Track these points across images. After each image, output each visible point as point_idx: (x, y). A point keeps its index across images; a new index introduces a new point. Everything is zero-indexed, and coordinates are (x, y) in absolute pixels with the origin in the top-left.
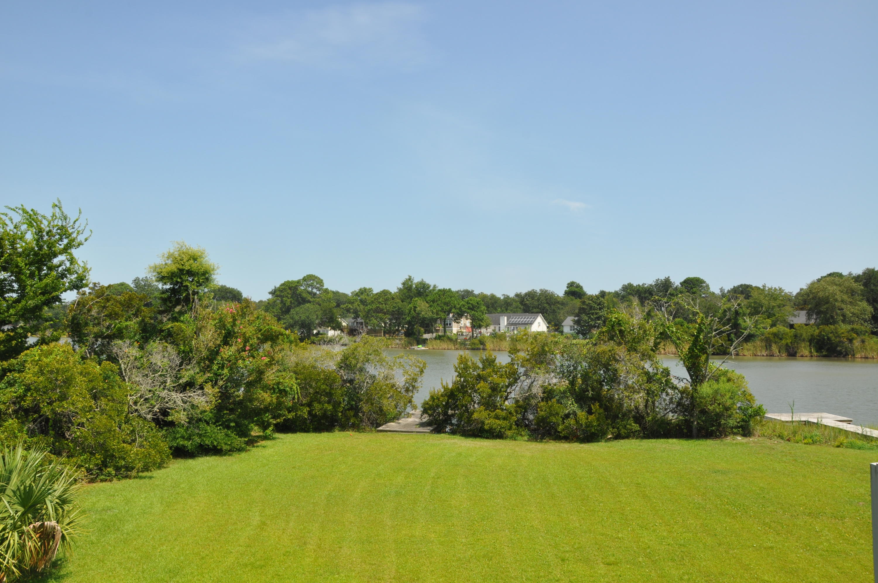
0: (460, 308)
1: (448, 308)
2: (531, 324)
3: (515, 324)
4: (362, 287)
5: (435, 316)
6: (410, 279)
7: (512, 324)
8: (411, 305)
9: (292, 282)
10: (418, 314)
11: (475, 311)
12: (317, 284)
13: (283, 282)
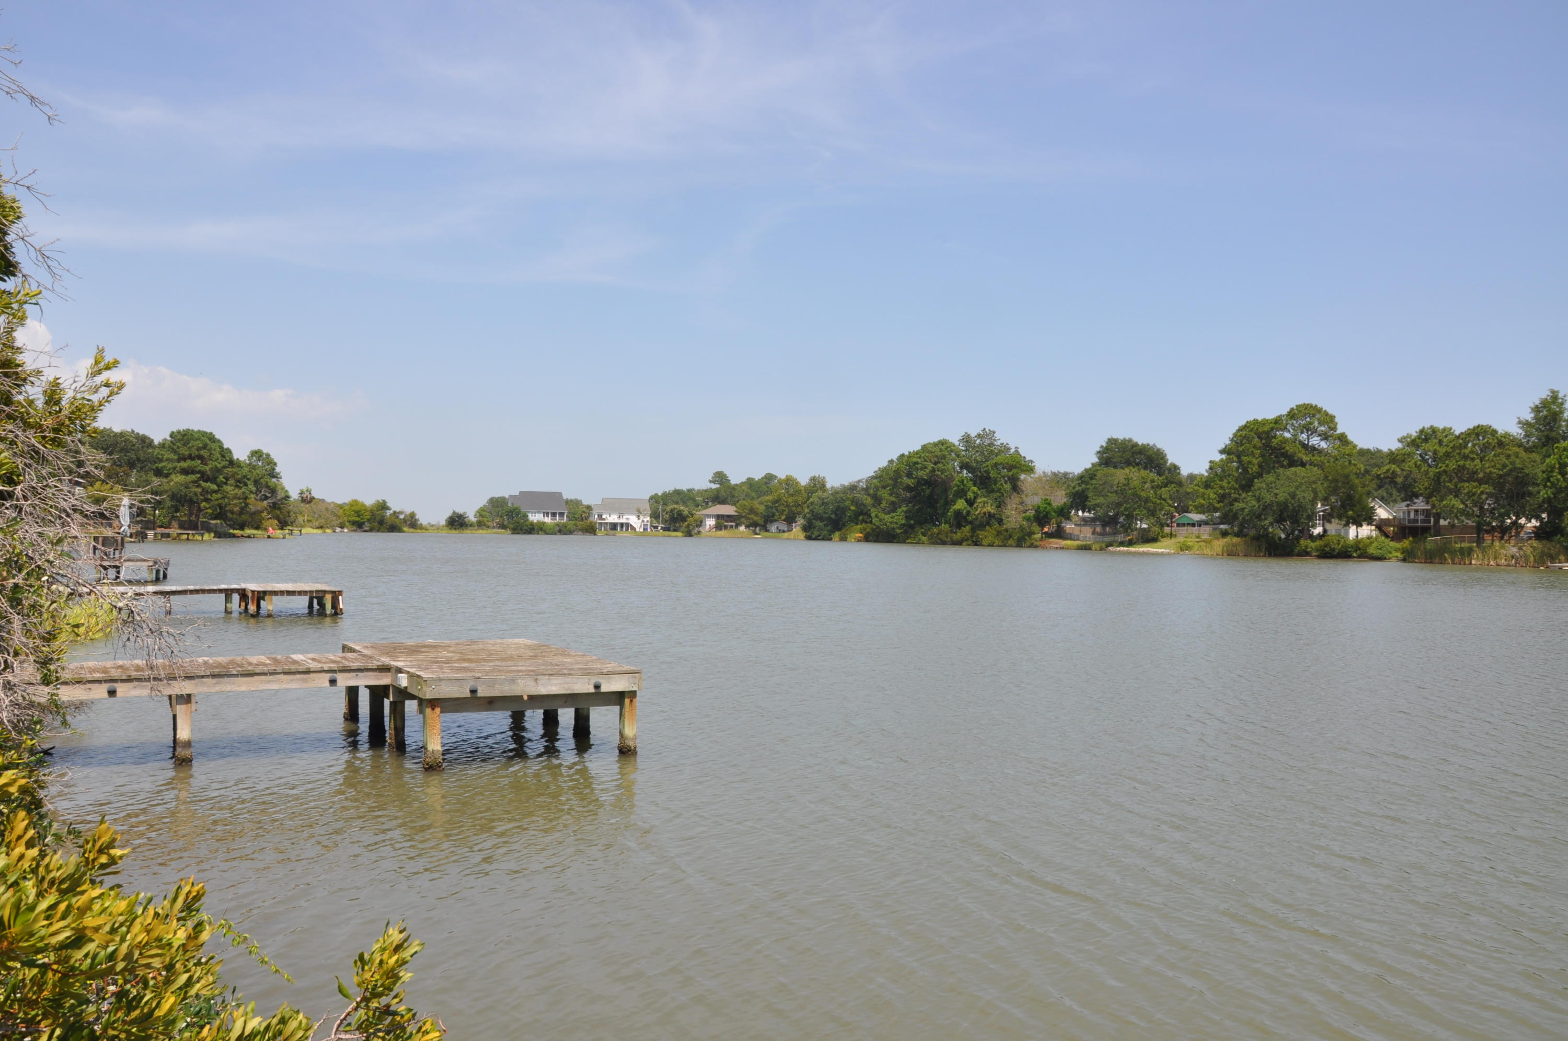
4: (1427, 425)
6: (1554, 400)
8: (1551, 460)
9: (1265, 422)
12: (1320, 424)
13: (1244, 423)
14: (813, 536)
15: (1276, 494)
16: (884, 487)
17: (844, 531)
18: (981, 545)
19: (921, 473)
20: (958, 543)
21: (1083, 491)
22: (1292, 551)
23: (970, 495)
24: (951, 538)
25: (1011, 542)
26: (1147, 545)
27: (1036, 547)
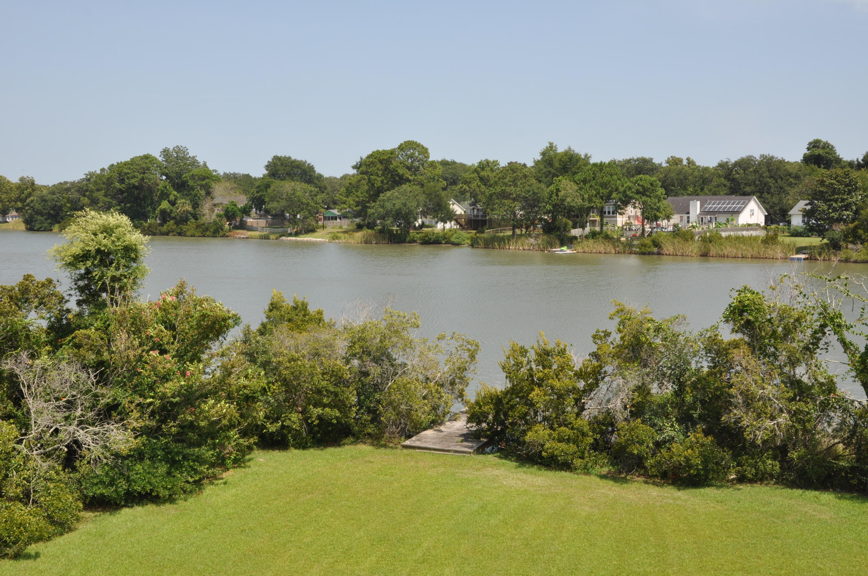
0: (625, 191)
1: (605, 191)
2: (738, 212)
3: (714, 213)
4: (484, 159)
5: (587, 204)
6: (551, 147)
7: (709, 213)
8: (552, 187)
9: (384, 153)
10: (563, 200)
11: (647, 196)
12: (419, 154)
13: (371, 153)
14: (36, 228)
15: (394, 204)
16: (98, 190)
17: (62, 223)
18: (185, 235)
19: (133, 181)
20: (167, 234)
21: (261, 196)
22: (405, 239)
23: (172, 197)
24: (160, 230)
25: (208, 233)
26: (309, 235)
27: (227, 236)
